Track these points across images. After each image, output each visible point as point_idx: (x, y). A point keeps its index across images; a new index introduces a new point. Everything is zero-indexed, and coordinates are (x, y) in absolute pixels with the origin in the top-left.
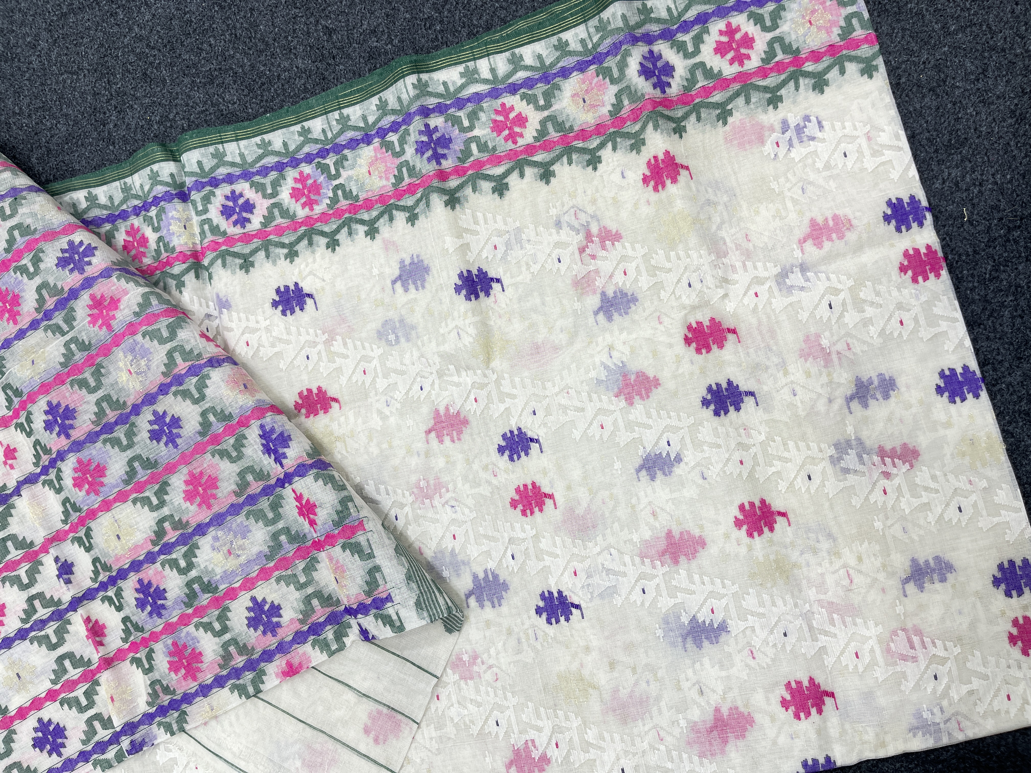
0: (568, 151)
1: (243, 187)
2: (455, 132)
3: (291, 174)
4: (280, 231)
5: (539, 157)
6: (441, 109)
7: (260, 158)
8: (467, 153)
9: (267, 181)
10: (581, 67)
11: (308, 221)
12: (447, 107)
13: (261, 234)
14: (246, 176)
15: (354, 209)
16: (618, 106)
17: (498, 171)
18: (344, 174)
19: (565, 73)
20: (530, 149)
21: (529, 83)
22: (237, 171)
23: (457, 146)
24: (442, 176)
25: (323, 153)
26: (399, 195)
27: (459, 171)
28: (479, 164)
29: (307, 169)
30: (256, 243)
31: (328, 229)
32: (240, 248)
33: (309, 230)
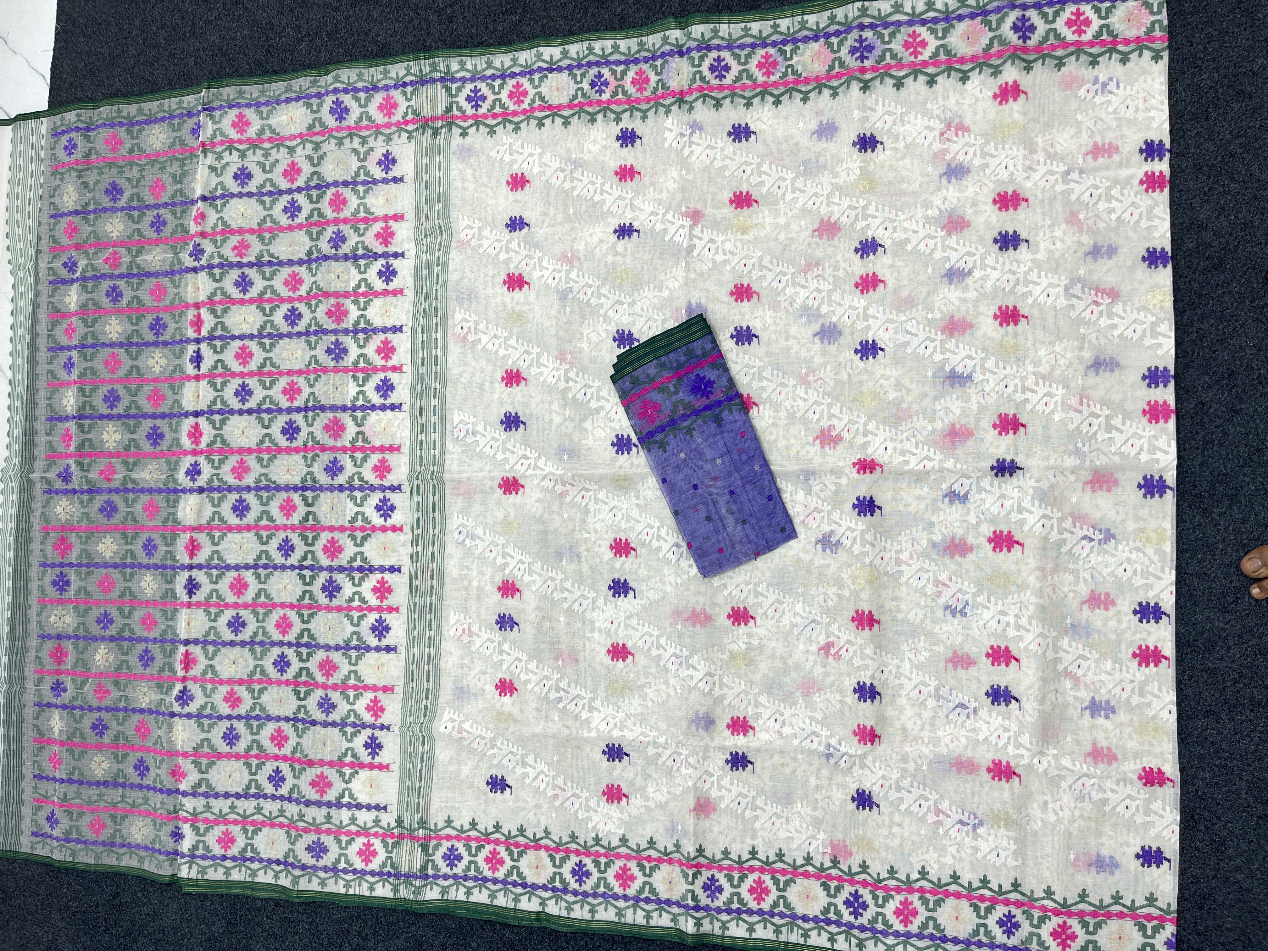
0: (949, 69)
1: (726, 55)
2: (878, 43)
3: (760, 52)
4: (744, 88)
5: (931, 70)
6: (872, 26)
7: (742, 37)
8: (882, 58)
9: (743, 53)
10: (972, 16)
11: (765, 85)
12: (877, 26)
13: (731, 87)
14: (730, 47)
15: (797, 82)
16: (990, 46)
17: (900, 73)
18: (796, 59)
19: (960, 18)
20: (925, 64)
21: (935, 21)
22: (724, 43)
23: (877, 52)
24: (863, 70)
25: (784, 42)
26: (829, 78)
27: (874, 69)
28: (889, 67)
29: (772, 51)
30: (727, 92)
31: (776, 92)
32: (716, 94)
33: (763, 91)
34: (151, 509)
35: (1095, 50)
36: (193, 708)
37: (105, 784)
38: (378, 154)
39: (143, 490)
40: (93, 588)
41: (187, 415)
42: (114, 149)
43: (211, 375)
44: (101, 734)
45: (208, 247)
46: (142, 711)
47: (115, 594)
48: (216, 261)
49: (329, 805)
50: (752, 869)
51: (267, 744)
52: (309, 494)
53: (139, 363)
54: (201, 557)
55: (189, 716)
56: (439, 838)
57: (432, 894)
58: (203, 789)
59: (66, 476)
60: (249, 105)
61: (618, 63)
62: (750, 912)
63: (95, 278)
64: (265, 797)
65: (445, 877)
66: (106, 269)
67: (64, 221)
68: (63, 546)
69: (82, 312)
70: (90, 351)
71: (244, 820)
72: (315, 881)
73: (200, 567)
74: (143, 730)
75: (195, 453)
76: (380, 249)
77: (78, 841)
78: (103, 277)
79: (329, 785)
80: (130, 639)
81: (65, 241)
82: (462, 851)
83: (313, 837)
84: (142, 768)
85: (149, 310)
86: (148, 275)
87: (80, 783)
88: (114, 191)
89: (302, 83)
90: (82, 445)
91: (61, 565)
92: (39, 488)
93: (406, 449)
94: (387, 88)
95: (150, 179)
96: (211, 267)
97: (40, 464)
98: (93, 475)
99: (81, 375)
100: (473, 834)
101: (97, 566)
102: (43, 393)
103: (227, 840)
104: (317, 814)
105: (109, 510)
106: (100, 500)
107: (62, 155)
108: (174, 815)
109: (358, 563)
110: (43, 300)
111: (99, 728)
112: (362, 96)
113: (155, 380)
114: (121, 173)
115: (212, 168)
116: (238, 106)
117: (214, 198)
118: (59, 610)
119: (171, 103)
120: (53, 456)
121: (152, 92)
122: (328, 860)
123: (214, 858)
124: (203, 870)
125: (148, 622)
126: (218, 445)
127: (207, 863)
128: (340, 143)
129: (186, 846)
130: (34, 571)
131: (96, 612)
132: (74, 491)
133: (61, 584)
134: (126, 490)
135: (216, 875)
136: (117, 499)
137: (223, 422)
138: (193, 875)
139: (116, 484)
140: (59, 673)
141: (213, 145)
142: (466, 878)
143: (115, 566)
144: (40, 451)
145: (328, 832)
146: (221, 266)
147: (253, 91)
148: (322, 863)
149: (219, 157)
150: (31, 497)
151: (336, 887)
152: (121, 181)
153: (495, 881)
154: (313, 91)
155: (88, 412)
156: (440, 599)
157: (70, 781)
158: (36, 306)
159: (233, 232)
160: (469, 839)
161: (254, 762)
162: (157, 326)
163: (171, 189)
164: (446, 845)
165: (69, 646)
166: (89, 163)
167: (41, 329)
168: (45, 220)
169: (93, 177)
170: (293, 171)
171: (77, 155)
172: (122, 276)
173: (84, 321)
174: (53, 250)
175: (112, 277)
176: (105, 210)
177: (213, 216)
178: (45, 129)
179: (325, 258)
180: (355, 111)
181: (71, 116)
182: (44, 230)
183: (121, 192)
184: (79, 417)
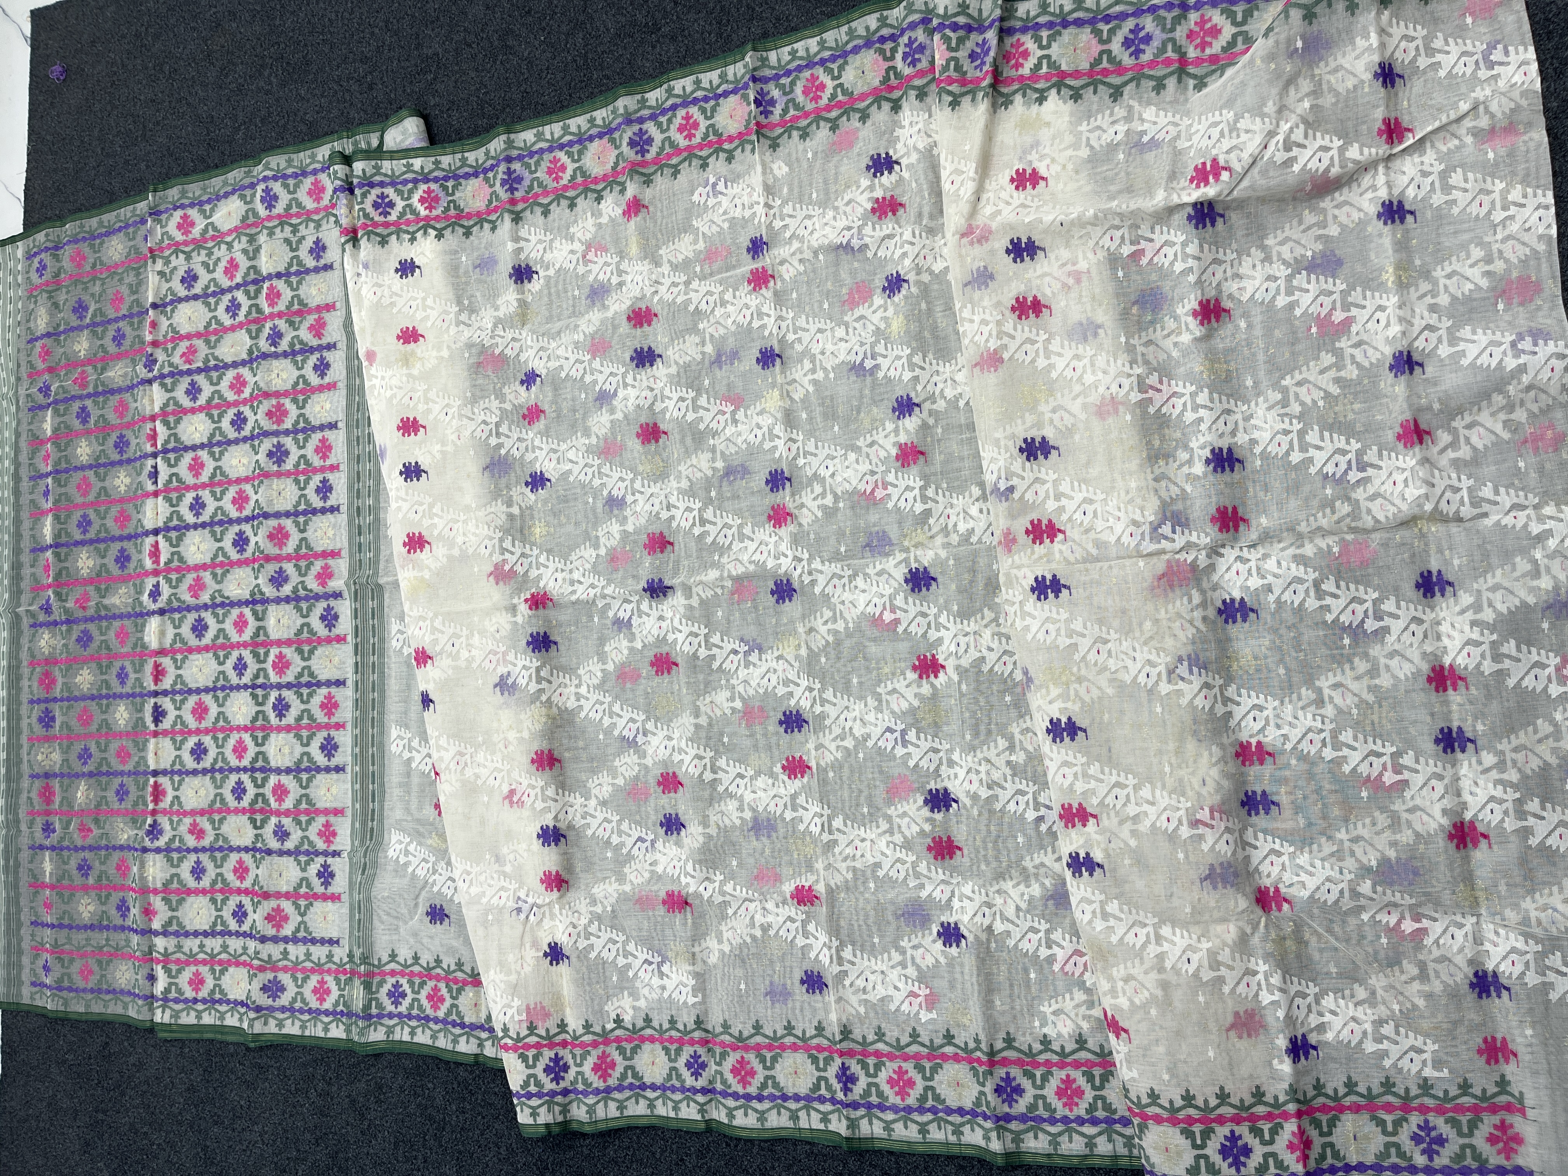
34: (122, 635)
36: (161, 842)
37: (92, 927)
38: (309, 243)
39: (115, 617)
40: (74, 723)
41: (147, 533)
42: (79, 266)
43: (167, 490)
44: (86, 875)
45: (161, 356)
46: (121, 848)
47: (93, 728)
48: (166, 370)
49: (286, 940)
51: (230, 877)
52: (259, 608)
53: (107, 484)
54: (167, 683)
55: (158, 850)
56: (383, 974)
57: (377, 1035)
58: (174, 927)
59: (47, 609)
60: (192, 205)
63: (66, 400)
64: (230, 934)
65: (390, 1016)
66: (75, 390)
67: (39, 344)
68: (47, 681)
69: (56, 437)
70: (64, 476)
71: (212, 960)
72: (272, 1023)
73: (165, 693)
74: (123, 868)
75: (156, 573)
76: (315, 342)
77: (70, 989)
78: (74, 398)
79: (286, 918)
80: (108, 774)
81: (40, 366)
82: (406, 987)
83: (270, 975)
84: (123, 908)
85: (113, 428)
86: (112, 392)
87: (70, 927)
88: (80, 308)
89: (236, 175)
90: (59, 574)
91: (47, 701)
92: (26, 622)
93: (345, 553)
94: (315, 172)
95: (110, 292)
96: (162, 376)
97: (24, 598)
98: (70, 604)
99: (56, 502)
100: (416, 969)
101: (76, 699)
102: (26, 524)
103: (197, 982)
104: (274, 950)
105: (85, 639)
106: (77, 630)
107: (34, 276)
108: (148, 958)
109: (305, 679)
110: (24, 427)
111: (84, 868)
112: (291, 182)
113: (121, 501)
114: (86, 289)
115: (161, 274)
116: (183, 207)
117: (165, 305)
118: (45, 748)
119: (125, 212)
120: (38, 588)
121: (111, 202)
122: (285, 999)
123: (186, 1001)
124: (176, 1015)
125: (123, 755)
126: (176, 564)
127: (180, 1007)
128: (271, 235)
129: (159, 988)
130: (24, 709)
131: (78, 747)
132: (55, 623)
133: (47, 720)
134: (100, 618)
135: (188, 1019)
136: (92, 627)
137: (180, 539)
138: (167, 1019)
139: (91, 612)
140: (48, 813)
141: (161, 250)
142: (410, 1017)
143: (92, 698)
144: (25, 584)
145: (285, 969)
146: (172, 374)
147: (195, 189)
148: (279, 1003)
149: (167, 262)
150: (20, 633)
151: (292, 1028)
152: (86, 298)
153: (436, 1021)
154: (246, 182)
155: (64, 539)
156: (382, 713)
157: (61, 926)
158: (18, 435)
159: (181, 338)
160: (412, 974)
161: (219, 897)
162: (121, 444)
163: (128, 299)
164: (390, 981)
165: (56, 784)
166: (58, 283)
167: (23, 458)
168: (23, 346)
169: (62, 297)
170: (232, 268)
171: (48, 276)
172: (89, 396)
173: (58, 446)
174: (30, 376)
175: (81, 397)
176: (73, 329)
177: (164, 323)
178: (20, 253)
179: (265, 356)
180: (284, 198)
181: (40, 237)
182: (23, 356)
183: (86, 309)
184: (56, 545)
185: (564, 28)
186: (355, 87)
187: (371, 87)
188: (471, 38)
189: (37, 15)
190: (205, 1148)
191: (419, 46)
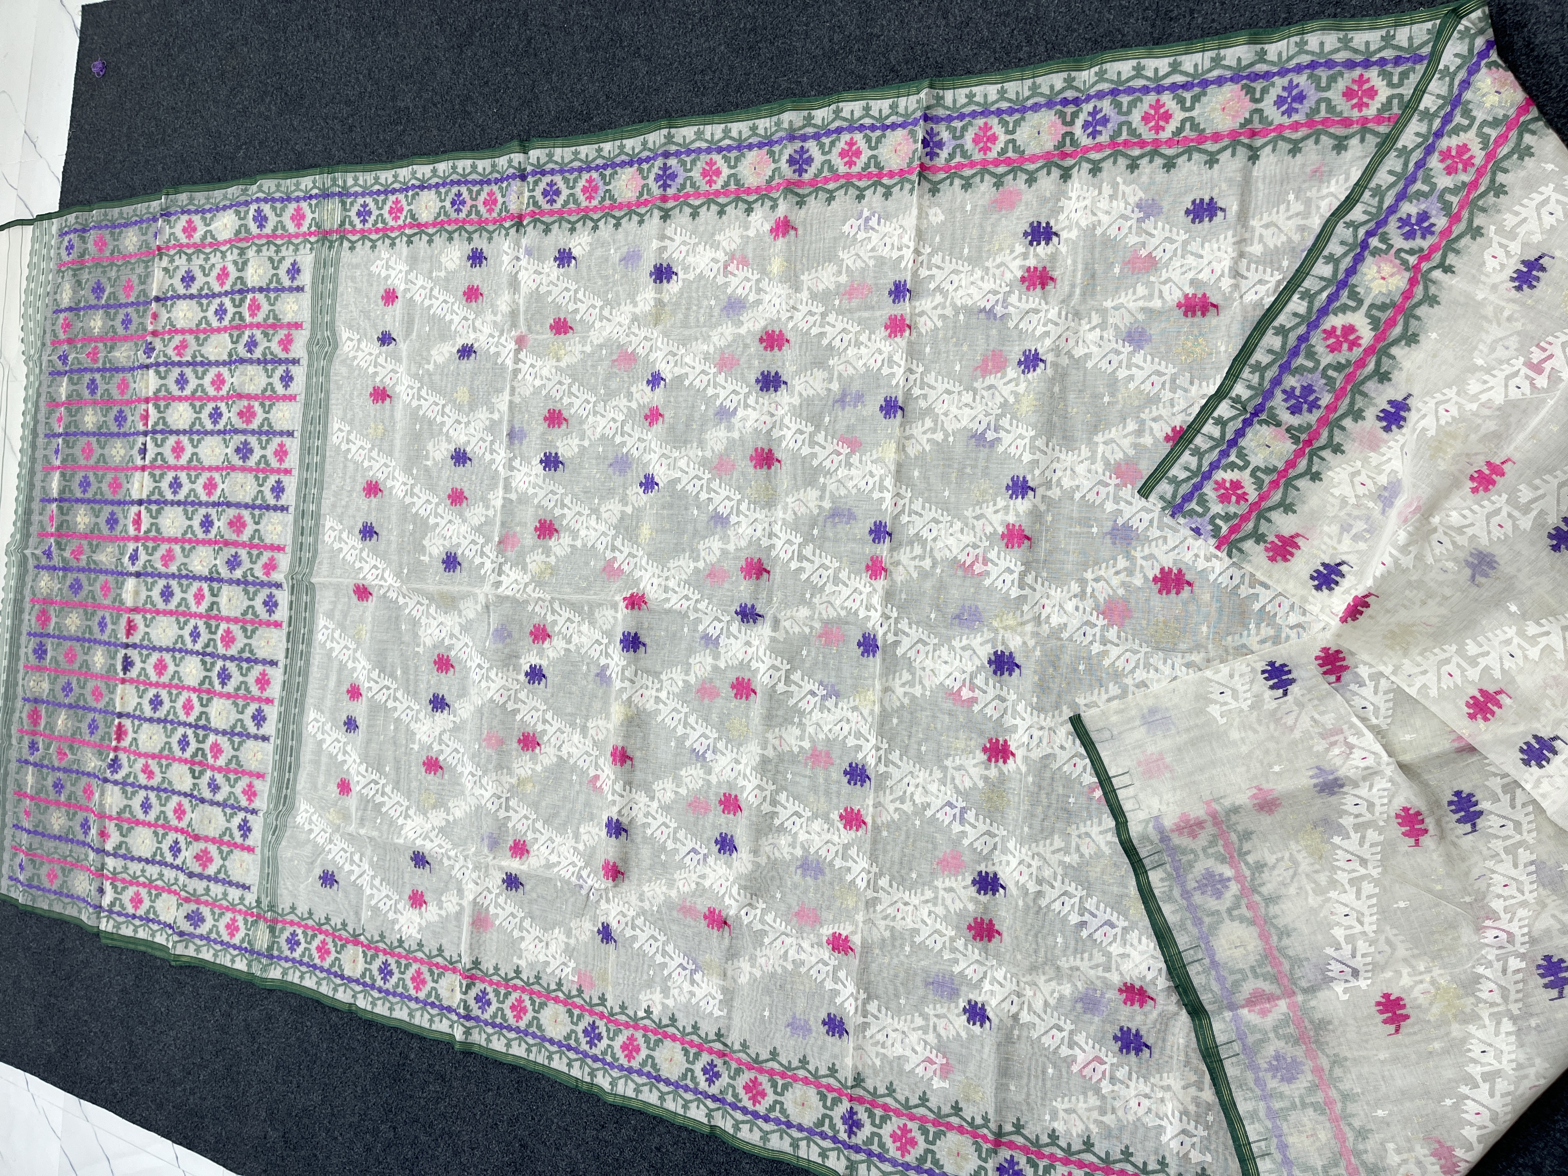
0: (737, 200)
1: (557, 179)
2: (680, 171)
3: (585, 176)
4: (570, 212)
5: (722, 200)
6: (677, 154)
7: (571, 161)
8: (683, 186)
9: (572, 177)
10: (760, 146)
11: (586, 209)
12: (681, 153)
13: (560, 212)
14: (562, 172)
15: (612, 207)
16: (771, 179)
17: (697, 202)
18: (613, 183)
19: (750, 147)
20: (717, 193)
21: (729, 148)
22: (557, 168)
23: (679, 180)
24: (664, 199)
25: (605, 167)
26: (639, 204)
27: (675, 197)
28: (688, 195)
29: (594, 175)
30: (556, 217)
31: (596, 217)
32: (546, 219)
33: (585, 215)
34: (105, 588)
35: (862, 184)
36: (119, 776)
37: (60, 838)
38: (287, 264)
39: (101, 571)
40: (61, 658)
41: (132, 503)
42: (101, 250)
43: (153, 467)
44: (59, 792)
45: (158, 345)
46: (89, 774)
47: (76, 666)
48: (161, 359)
49: (209, 878)
50: (515, 988)
51: (170, 815)
52: (215, 585)
53: (106, 451)
54: (136, 638)
55: (116, 783)
56: (284, 922)
57: (275, 973)
58: (123, 851)
59: (48, 554)
60: (196, 212)
61: (474, 183)
62: (510, 1029)
63: (80, 371)
64: (166, 864)
65: (287, 959)
66: (88, 363)
67: (62, 316)
68: (44, 618)
69: (69, 403)
70: (72, 439)
71: (149, 885)
72: (192, 947)
73: (134, 646)
74: (88, 792)
75: (136, 539)
76: (283, 355)
77: (39, 888)
78: (86, 370)
79: (211, 860)
80: (84, 708)
81: (61, 335)
82: (301, 937)
83: (193, 906)
84: (85, 826)
85: (115, 402)
86: (117, 370)
87: (43, 835)
88: (98, 289)
89: (234, 191)
90: (60, 526)
91: (41, 635)
92: (31, 563)
93: (288, 549)
94: (298, 199)
95: (124, 278)
96: (158, 364)
97: (33, 541)
98: (67, 554)
99: (64, 460)
100: (310, 923)
101: (65, 638)
102: (39, 476)
103: (137, 901)
104: (199, 886)
105: (76, 587)
106: (71, 577)
107: (64, 253)
108: (99, 873)
109: (246, 655)
110: (44, 388)
111: (58, 786)
112: (278, 205)
113: (116, 469)
114: (104, 272)
115: (166, 270)
116: (189, 212)
117: (166, 300)
118: (36, 676)
119: (141, 208)
120: (43, 535)
121: (131, 196)
122: (203, 929)
123: (127, 915)
124: (118, 926)
125: (97, 694)
126: (153, 534)
127: (122, 919)
128: (259, 251)
129: (106, 901)
130: (24, 639)
131: (62, 680)
132: (54, 568)
133: (40, 652)
134: (90, 570)
135: (127, 931)
136: (82, 577)
137: (158, 512)
138: (110, 929)
139: (83, 563)
140: (34, 733)
141: (168, 248)
142: (301, 963)
143: (78, 639)
144: (34, 529)
145: (206, 903)
146: (165, 364)
147: (200, 197)
148: (198, 931)
149: (172, 261)
150: (26, 571)
151: (207, 955)
152: (104, 280)
153: (322, 970)
154: (242, 199)
155: (67, 495)
156: (304, 696)
157: (36, 833)
158: (39, 394)
159: (177, 332)
160: (306, 927)
161: (161, 831)
162: (120, 419)
163: (137, 289)
164: (290, 929)
165: (43, 709)
166: (82, 262)
167: (41, 416)
168: (49, 314)
169: (85, 276)
170: (223, 275)
171: (74, 255)
172: (98, 370)
173: (69, 411)
174: (53, 343)
175: (91, 370)
176: (91, 307)
177: (164, 316)
178: (54, 229)
179: (242, 361)
180: (272, 220)
181: (71, 218)
182: (48, 323)
183: (103, 290)
184: (61, 500)
185: (514, 103)
186: (338, 127)
187: (351, 129)
188: (437, 99)
189: (86, 10)
190: (131, 1042)
191: (394, 98)
